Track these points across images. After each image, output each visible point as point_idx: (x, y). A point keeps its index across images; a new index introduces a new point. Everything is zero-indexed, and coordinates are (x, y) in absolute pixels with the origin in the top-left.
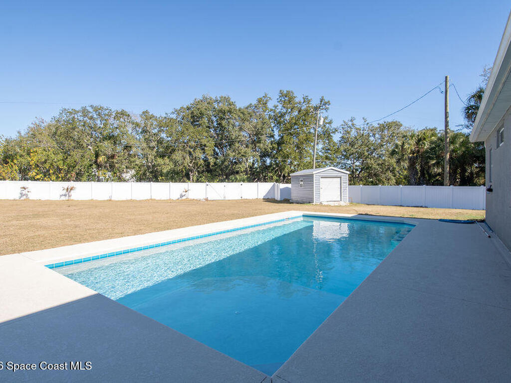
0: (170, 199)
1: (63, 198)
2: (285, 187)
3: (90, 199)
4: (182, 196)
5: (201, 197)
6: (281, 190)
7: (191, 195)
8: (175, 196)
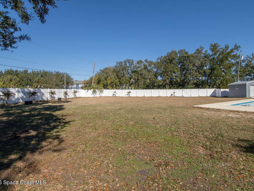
0: (167, 96)
1: (127, 96)
2: (224, 90)
3: (136, 96)
4: (172, 95)
5: (180, 95)
6: (222, 92)
7: (176, 95)
8: (169, 95)
